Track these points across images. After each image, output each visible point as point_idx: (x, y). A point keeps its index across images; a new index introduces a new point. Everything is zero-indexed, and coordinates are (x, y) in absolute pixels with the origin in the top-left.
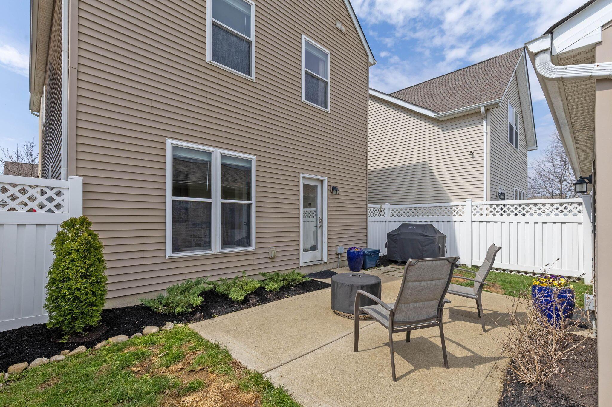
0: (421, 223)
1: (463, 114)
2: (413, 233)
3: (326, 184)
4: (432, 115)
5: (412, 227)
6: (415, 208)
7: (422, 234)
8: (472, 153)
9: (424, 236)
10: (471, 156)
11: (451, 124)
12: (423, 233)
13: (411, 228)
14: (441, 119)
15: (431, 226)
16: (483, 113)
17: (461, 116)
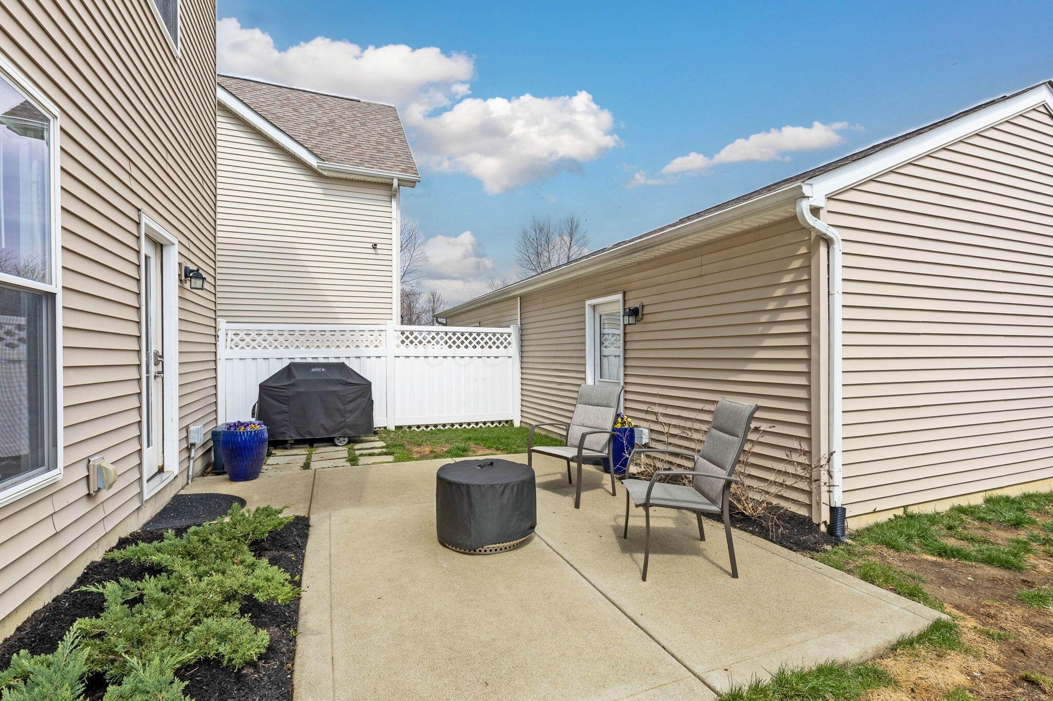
0: (304, 361)
1: (363, 178)
2: (326, 380)
3: (172, 258)
4: (313, 161)
5: (319, 370)
6: (292, 333)
7: (343, 381)
8: (375, 246)
9: (347, 384)
10: (372, 251)
11: (344, 188)
12: (344, 379)
13: (318, 372)
14: (325, 173)
15: (343, 365)
16: (395, 188)
17: (358, 181)
